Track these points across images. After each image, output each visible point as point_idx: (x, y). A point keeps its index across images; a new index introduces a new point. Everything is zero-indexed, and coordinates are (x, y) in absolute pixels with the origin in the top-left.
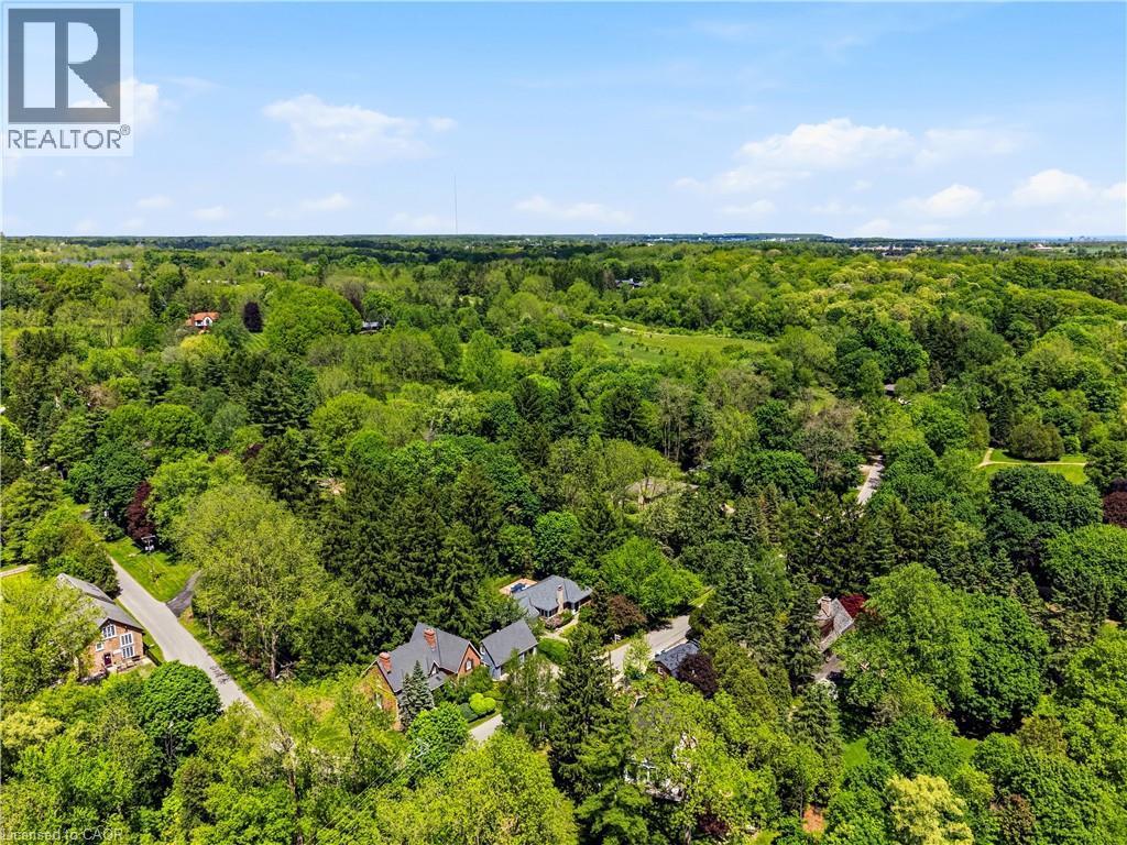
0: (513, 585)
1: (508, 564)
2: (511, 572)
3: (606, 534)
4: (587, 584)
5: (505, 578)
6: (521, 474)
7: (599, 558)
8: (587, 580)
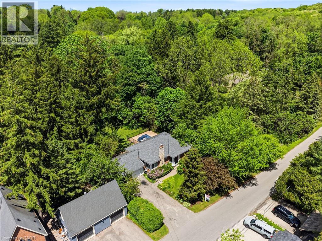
0: (140, 136)
1: (139, 121)
2: (141, 126)
3: (205, 104)
4: (186, 142)
5: (138, 130)
6: (150, 63)
7: (197, 122)
8: (187, 139)
